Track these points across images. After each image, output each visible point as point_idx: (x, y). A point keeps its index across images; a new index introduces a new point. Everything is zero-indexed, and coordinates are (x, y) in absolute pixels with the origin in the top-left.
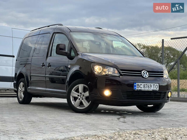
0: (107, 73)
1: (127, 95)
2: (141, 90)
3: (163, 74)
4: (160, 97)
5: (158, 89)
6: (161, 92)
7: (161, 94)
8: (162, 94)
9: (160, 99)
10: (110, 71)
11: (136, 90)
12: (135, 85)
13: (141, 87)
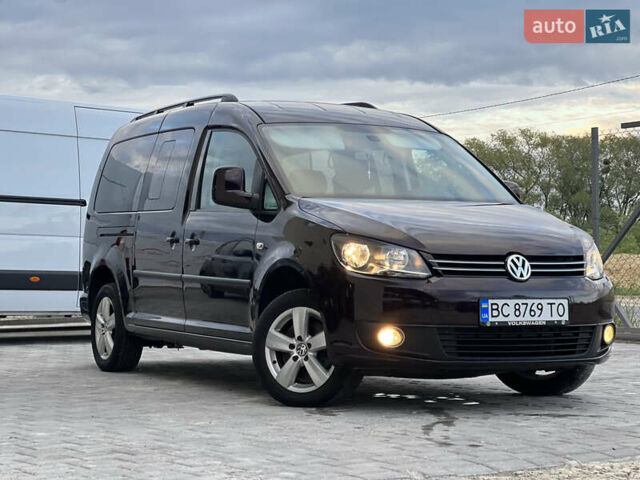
0: (387, 268)
1: (459, 342)
2: (506, 322)
3: (582, 266)
4: (575, 347)
5: (566, 317)
6: (577, 328)
7: (577, 334)
8: (581, 335)
9: (573, 353)
10: (397, 262)
11: (488, 325)
12: (484, 306)
13: (506, 312)
